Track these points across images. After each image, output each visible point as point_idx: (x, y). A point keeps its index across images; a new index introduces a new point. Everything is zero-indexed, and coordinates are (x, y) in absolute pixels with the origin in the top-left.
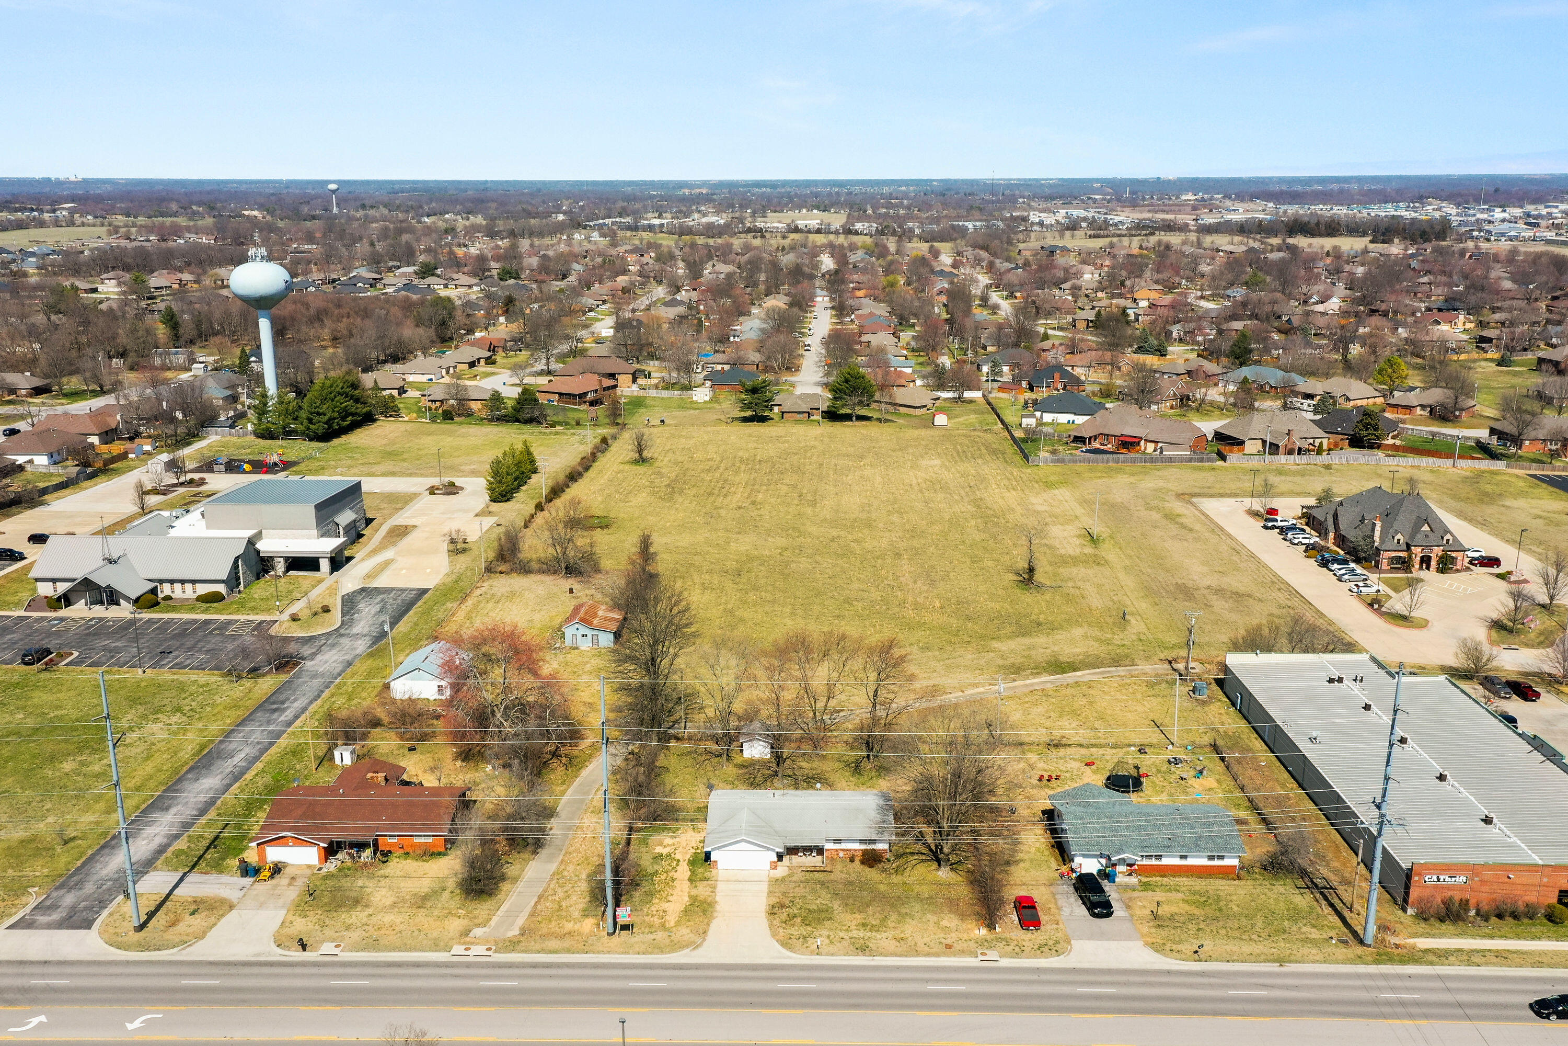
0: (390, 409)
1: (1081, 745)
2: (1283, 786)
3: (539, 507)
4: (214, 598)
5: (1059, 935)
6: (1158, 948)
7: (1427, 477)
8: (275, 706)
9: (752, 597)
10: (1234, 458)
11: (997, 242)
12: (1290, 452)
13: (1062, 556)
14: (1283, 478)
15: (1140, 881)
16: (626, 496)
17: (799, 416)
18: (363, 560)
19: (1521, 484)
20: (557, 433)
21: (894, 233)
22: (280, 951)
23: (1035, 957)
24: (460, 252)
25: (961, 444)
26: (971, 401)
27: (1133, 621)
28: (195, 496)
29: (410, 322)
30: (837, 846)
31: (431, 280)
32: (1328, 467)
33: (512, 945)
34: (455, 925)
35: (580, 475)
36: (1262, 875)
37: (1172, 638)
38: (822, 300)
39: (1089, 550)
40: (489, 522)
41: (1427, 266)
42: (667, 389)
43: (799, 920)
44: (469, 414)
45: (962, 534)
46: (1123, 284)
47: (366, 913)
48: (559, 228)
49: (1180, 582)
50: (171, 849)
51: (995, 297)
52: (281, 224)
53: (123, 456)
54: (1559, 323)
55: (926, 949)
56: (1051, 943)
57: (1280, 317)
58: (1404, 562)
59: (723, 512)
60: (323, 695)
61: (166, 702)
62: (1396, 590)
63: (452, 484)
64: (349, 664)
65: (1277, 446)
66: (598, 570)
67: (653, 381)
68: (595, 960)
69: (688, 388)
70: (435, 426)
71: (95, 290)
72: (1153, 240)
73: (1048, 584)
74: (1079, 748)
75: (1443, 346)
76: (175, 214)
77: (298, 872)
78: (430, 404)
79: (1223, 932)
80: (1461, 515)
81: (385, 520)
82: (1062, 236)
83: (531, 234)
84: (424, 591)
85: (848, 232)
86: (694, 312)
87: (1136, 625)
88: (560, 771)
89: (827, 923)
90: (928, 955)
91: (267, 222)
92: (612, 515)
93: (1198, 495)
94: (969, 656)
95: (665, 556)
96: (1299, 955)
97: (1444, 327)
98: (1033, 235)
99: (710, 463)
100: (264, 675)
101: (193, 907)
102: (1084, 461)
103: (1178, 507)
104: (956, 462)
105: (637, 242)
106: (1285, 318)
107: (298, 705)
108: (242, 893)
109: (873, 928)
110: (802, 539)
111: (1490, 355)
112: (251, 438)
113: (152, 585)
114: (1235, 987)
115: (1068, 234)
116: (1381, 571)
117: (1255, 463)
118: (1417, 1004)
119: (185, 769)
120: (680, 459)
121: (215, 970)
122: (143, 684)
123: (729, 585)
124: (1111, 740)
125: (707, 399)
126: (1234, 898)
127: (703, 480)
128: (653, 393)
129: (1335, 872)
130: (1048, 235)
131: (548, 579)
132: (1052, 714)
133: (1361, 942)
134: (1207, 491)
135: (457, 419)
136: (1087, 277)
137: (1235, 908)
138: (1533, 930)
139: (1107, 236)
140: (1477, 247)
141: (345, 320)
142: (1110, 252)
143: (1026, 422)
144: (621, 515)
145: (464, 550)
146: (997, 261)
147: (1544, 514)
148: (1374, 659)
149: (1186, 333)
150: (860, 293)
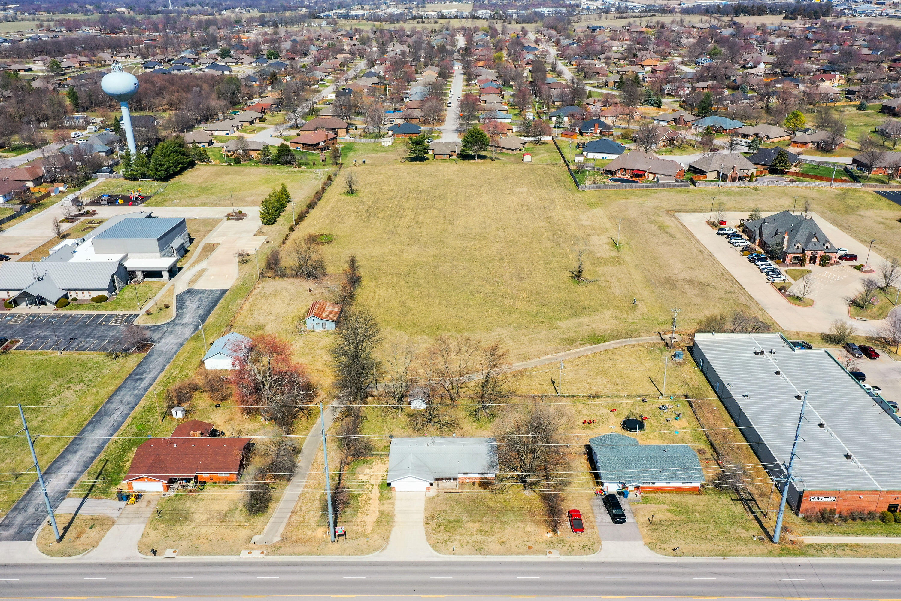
0: (204, 158)
1: (608, 397)
2: (727, 425)
3: (292, 229)
4: (101, 299)
5: (594, 537)
6: (652, 546)
7: (814, 194)
8: (138, 377)
9: (416, 292)
10: (701, 185)
11: (561, 23)
12: (734, 180)
13: (598, 258)
14: (729, 197)
15: (642, 497)
16: (342, 219)
17: (444, 157)
18: (188, 269)
19: (870, 198)
20: (302, 172)
21: (501, 18)
22: (141, 555)
23: (581, 554)
24: (245, 37)
25: (540, 175)
26: (545, 143)
27: (640, 305)
28: (90, 223)
29: (214, 96)
30: (465, 476)
31: (228, 59)
32: (756, 189)
33: (275, 549)
34: (243, 533)
35: (315, 204)
36: (714, 490)
37: (662, 317)
38: (458, 68)
39: (614, 254)
40: (262, 239)
41: (818, 37)
42: (365, 136)
43: (442, 528)
44: (250, 159)
45: (539, 243)
46: (636, 55)
47: (191, 526)
48: (302, 19)
49: (668, 275)
50: (78, 482)
51: (561, 65)
52: (139, 17)
53: (48, 195)
54: (896, 80)
55: (517, 549)
56: (590, 543)
57: (729, 77)
58: (800, 260)
59: (399, 230)
60: (166, 368)
61: (74, 375)
62: (795, 279)
63: (240, 212)
64: (181, 345)
65: (727, 176)
66: (326, 275)
67: (359, 132)
68: (324, 560)
69: (379, 136)
70: (230, 168)
71: (29, 70)
72: (655, 19)
73: (590, 279)
74: (607, 399)
75: (826, 98)
76: (76, 12)
77: (152, 497)
78: (227, 153)
79: (690, 533)
80: (834, 222)
81: (202, 239)
82: (600, 18)
83: (286, 23)
84: (224, 292)
85: (474, 17)
86: (382, 81)
87: (641, 308)
88: (304, 420)
89: (459, 530)
90: (518, 554)
91: (131, 16)
92: (334, 234)
93: (679, 211)
94: (544, 333)
95: (366, 263)
96: (735, 551)
97: (827, 84)
98: (583, 17)
99: (392, 193)
100: (131, 354)
101: (91, 523)
102: (611, 187)
103: (667, 220)
104: (536, 189)
105: (348, 28)
106: (732, 78)
107: (151, 375)
108: (120, 512)
109: (487, 533)
110: (445, 249)
111: (853, 103)
112: (123, 179)
113: (65, 292)
114: (697, 574)
115: (604, 16)
116: (788, 266)
117: (713, 187)
118: (802, 585)
119: (86, 423)
120: (374, 191)
121: (104, 570)
122: (61, 362)
123: (403, 284)
124: (626, 393)
125: (390, 144)
126: (697, 508)
127: (387, 207)
128: (358, 140)
129: (757, 487)
130: (592, 17)
131: (296, 281)
132: (592, 374)
133: (771, 539)
134: (684, 208)
135: (243, 163)
136: (615, 48)
137: (698, 515)
138: (873, 528)
139: (627, 18)
140: (847, 22)
141: (176, 94)
142: (628, 29)
143: (578, 159)
144: (339, 234)
145: (247, 261)
146: (562, 38)
147: (884, 221)
148: (782, 337)
149: (673, 90)
150: (481, 63)
